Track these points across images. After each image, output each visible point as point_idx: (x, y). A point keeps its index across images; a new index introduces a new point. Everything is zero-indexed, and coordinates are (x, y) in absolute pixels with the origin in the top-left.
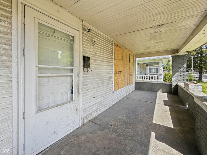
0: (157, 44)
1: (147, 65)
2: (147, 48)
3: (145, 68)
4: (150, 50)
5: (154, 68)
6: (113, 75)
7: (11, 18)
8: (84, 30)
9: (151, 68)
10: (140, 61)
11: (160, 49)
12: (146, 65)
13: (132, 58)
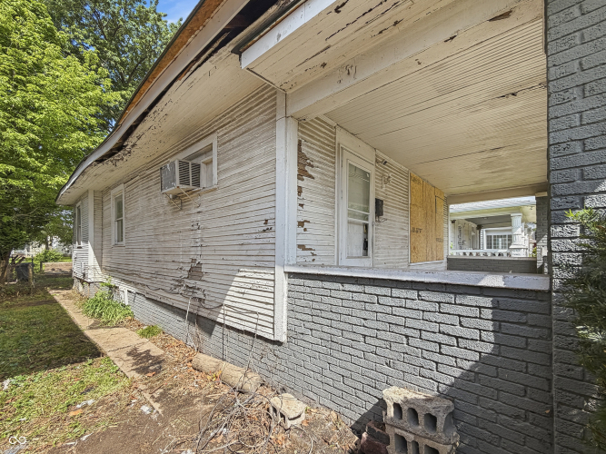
0: (495, 175)
1: (479, 227)
2: (477, 183)
3: (473, 234)
4: (484, 185)
5: (501, 237)
6: (408, 234)
7: (334, 163)
8: (377, 161)
9: (492, 234)
10: (460, 214)
11: (506, 183)
12: (475, 226)
13: (440, 203)
